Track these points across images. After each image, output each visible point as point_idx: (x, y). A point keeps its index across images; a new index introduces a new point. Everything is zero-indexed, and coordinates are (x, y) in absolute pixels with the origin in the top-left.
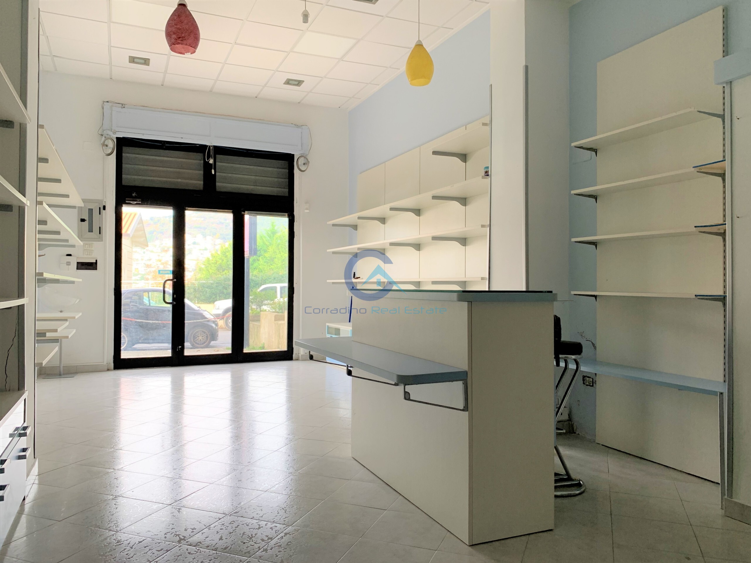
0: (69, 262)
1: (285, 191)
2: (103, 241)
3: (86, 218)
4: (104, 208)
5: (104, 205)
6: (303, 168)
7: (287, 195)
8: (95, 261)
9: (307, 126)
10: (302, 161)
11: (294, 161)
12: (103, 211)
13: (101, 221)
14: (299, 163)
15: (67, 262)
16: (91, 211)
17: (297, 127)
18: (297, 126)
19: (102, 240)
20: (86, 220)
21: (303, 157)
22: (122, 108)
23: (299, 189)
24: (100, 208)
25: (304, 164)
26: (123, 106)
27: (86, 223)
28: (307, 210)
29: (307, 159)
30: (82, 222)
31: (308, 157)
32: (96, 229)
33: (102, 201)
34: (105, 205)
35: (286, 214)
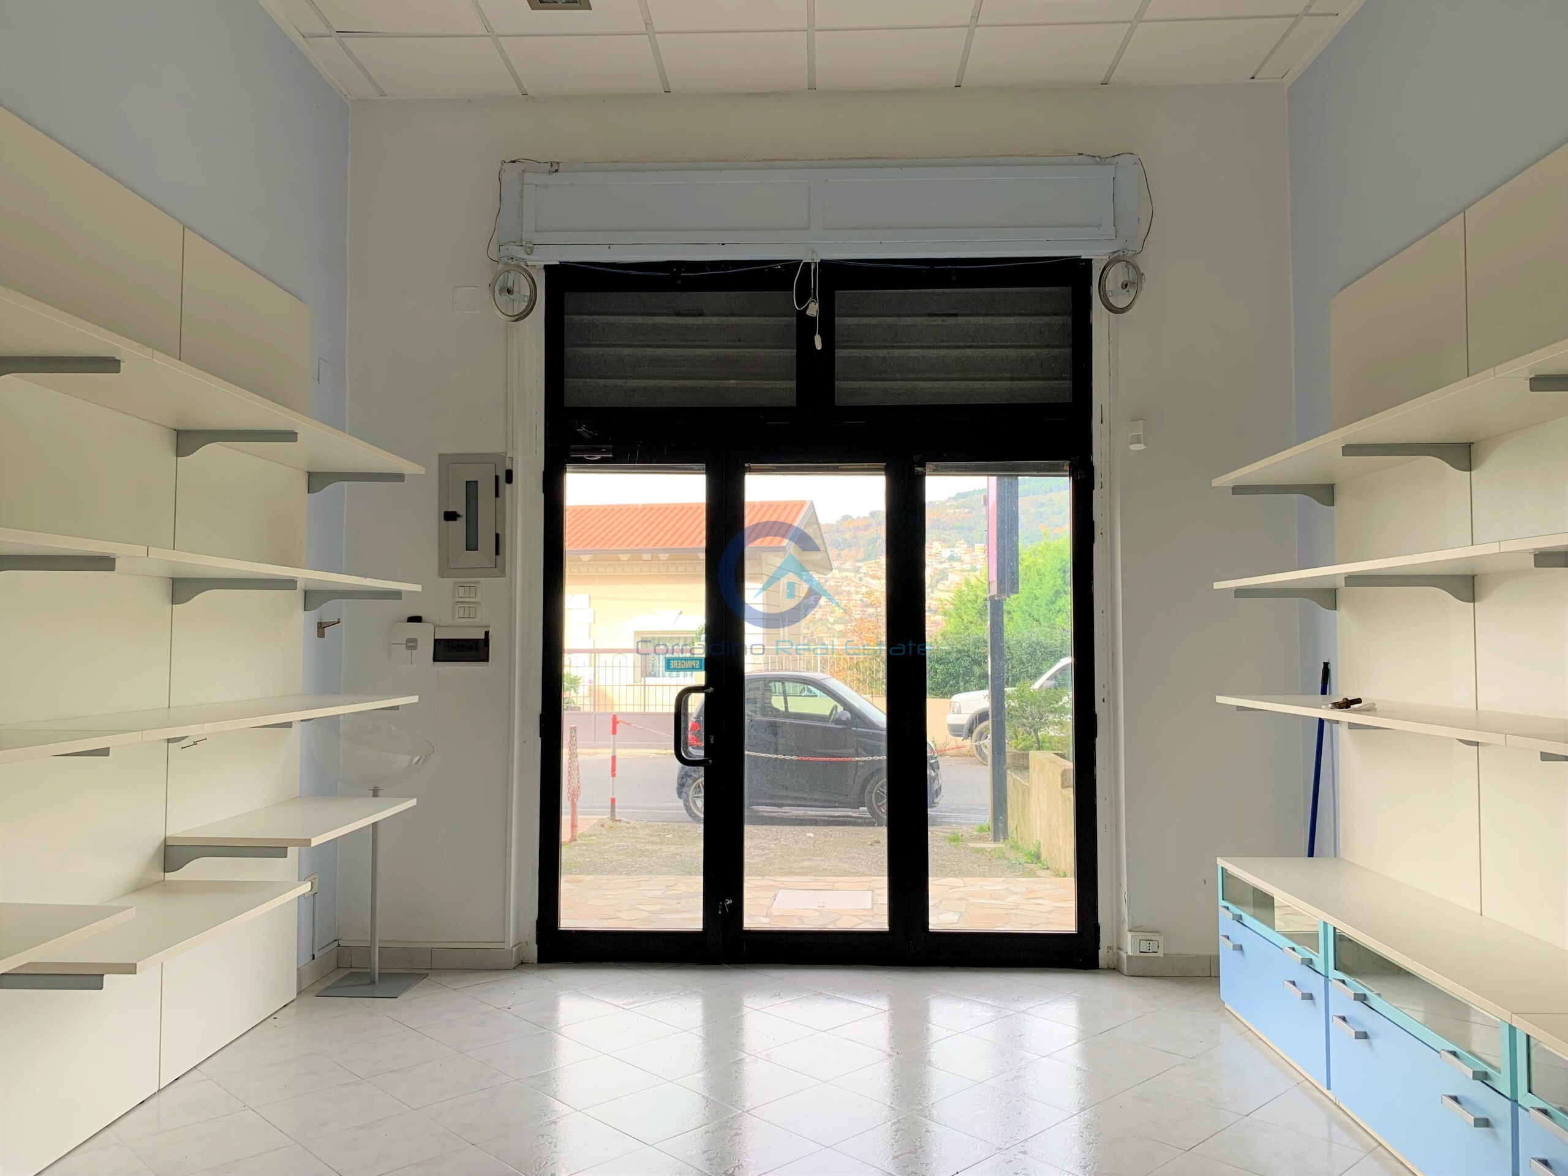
0: (415, 641)
1: (1061, 389)
2: (505, 574)
3: (461, 510)
4: (509, 476)
5: (508, 468)
6: (1119, 302)
7: (1068, 398)
8: (482, 637)
9: (1132, 154)
10: (1116, 277)
11: (1091, 284)
12: (508, 485)
13: (499, 515)
14: (1109, 286)
15: (409, 640)
16: (472, 487)
17: (1097, 163)
18: (1099, 160)
19: (503, 573)
20: (459, 516)
21: (1121, 261)
22: (550, 172)
23: (1110, 375)
24: (497, 478)
25: (1126, 285)
26: (554, 168)
27: (460, 525)
28: (1138, 442)
29: (1136, 268)
30: (451, 523)
31: (1140, 261)
32: (486, 539)
33: (502, 457)
34: (510, 468)
35: (1066, 464)
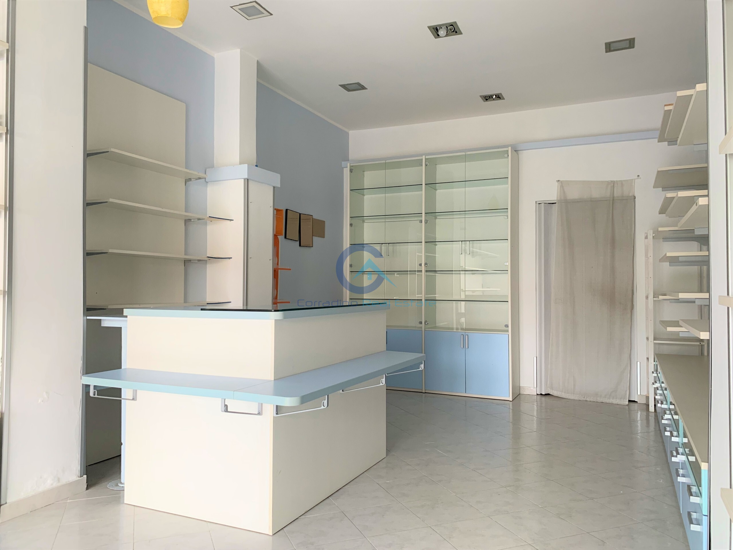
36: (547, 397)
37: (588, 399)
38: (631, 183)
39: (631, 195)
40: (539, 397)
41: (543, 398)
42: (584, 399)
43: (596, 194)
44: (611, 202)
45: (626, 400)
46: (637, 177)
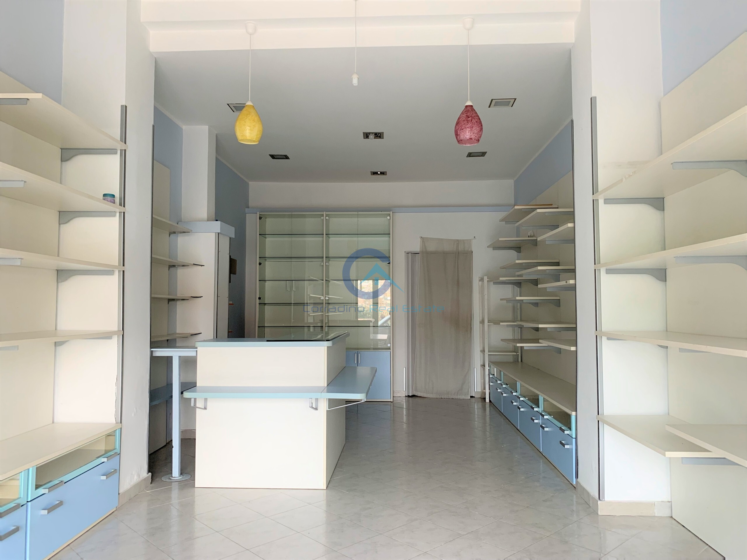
36: (413, 398)
37: (443, 397)
38: (470, 241)
39: (469, 250)
40: (407, 398)
41: (410, 399)
42: (440, 397)
43: (447, 248)
44: (457, 254)
45: (469, 395)
46: (473, 238)
